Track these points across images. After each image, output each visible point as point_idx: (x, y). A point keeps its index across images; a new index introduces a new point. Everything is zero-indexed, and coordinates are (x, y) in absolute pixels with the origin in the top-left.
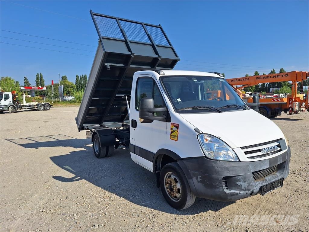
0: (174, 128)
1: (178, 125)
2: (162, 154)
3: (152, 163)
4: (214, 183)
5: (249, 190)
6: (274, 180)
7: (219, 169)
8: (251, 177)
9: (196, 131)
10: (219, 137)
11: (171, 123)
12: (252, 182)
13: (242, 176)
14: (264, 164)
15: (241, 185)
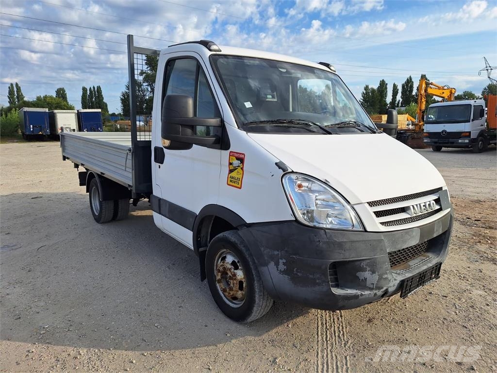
0: (236, 163)
1: (243, 156)
2: (212, 216)
3: (192, 232)
4: (311, 274)
5: (379, 288)
6: (425, 267)
7: (324, 246)
8: (386, 262)
9: (280, 168)
10: (326, 181)
11: (231, 152)
12: (387, 272)
13: (369, 261)
14: (410, 236)
15: (366, 279)
